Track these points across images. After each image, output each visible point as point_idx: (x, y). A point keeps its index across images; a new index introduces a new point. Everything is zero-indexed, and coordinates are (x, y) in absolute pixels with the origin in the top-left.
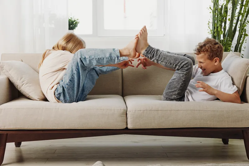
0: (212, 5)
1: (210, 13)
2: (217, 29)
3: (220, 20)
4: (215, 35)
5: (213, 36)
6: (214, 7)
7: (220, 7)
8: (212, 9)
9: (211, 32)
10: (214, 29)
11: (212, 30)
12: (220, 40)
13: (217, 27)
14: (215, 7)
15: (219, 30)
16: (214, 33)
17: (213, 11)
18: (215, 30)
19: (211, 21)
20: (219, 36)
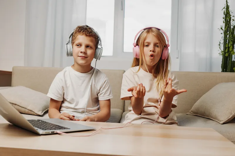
0: (223, 25)
1: (222, 34)
2: (229, 50)
3: (232, 39)
4: (226, 55)
5: (224, 56)
6: (225, 27)
7: (232, 27)
8: (224, 29)
9: (221, 53)
10: (226, 49)
11: (223, 51)
12: (232, 61)
13: (229, 48)
14: (227, 27)
15: (231, 50)
16: (225, 53)
17: (224, 32)
18: (227, 51)
19: (222, 42)
20: (231, 57)
